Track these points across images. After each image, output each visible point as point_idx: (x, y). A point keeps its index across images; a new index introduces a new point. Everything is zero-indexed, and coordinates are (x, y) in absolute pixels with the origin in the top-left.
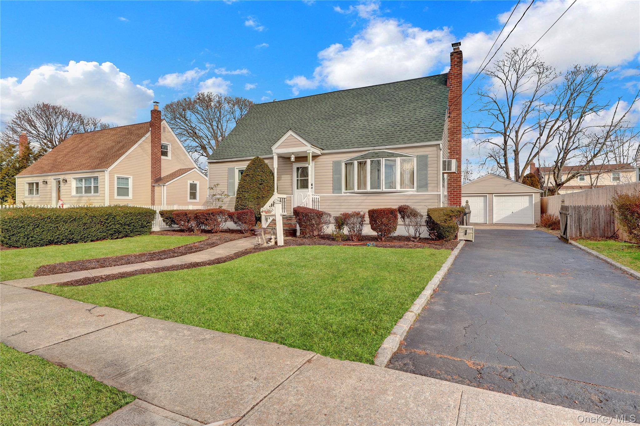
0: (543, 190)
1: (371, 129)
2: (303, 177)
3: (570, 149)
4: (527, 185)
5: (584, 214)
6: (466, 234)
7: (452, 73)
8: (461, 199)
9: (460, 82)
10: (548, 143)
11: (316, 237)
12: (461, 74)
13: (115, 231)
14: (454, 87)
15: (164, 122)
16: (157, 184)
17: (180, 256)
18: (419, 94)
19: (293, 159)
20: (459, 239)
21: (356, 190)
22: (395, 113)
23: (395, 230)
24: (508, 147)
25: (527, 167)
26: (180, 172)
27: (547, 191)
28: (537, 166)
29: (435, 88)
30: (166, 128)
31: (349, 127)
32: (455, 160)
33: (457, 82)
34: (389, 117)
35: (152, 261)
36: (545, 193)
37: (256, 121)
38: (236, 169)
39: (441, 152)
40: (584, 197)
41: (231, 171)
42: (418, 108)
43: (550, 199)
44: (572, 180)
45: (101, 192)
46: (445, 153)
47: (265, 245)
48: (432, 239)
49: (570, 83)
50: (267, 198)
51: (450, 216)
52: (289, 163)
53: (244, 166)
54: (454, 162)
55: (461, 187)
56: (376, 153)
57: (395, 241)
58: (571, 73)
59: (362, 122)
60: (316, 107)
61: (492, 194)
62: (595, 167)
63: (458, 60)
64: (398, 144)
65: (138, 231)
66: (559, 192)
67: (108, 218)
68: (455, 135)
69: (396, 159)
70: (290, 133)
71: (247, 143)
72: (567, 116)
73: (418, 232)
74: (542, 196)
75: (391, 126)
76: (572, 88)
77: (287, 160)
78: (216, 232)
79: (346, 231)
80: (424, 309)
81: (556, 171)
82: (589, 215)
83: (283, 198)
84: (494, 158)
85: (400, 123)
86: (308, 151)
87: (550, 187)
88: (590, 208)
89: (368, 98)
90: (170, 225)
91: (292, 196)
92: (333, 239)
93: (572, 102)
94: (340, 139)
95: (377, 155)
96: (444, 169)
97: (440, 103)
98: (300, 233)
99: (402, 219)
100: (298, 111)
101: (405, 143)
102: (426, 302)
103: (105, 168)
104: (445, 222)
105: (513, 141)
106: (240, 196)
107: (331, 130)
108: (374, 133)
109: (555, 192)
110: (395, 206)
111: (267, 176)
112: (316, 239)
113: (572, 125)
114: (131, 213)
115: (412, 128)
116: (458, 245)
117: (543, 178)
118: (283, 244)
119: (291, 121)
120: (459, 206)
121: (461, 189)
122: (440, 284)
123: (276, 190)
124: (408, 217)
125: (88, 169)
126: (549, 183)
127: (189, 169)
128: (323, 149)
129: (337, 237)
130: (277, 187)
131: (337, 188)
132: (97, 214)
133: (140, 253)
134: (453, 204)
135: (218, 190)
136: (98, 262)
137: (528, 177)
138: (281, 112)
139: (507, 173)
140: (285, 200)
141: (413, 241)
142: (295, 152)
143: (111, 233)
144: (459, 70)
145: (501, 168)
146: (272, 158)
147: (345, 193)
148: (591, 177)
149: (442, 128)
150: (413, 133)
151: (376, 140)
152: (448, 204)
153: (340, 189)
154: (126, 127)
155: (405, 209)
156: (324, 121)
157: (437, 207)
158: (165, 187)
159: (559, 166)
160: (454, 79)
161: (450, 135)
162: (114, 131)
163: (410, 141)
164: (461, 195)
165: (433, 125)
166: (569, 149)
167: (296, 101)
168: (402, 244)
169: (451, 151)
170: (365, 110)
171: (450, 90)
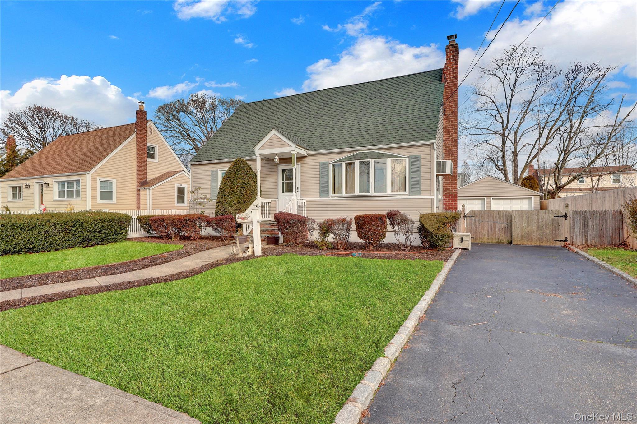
0: (542, 193)
1: (360, 128)
2: (289, 180)
3: (572, 150)
4: (526, 188)
5: (590, 220)
6: (462, 242)
7: (447, 68)
8: (457, 204)
9: (456, 77)
10: (547, 144)
11: (300, 245)
12: (457, 68)
13: (83, 239)
14: (450, 83)
15: (150, 122)
16: (142, 188)
17: (141, 269)
18: (412, 91)
19: (276, 160)
20: (454, 247)
21: (344, 193)
22: (387, 110)
23: (384, 238)
24: (507, 148)
25: (526, 169)
26: (168, 175)
27: (547, 194)
28: (536, 167)
29: (429, 85)
30: (153, 129)
31: (337, 126)
32: (450, 160)
33: (452, 78)
34: (380, 115)
35: (105, 275)
36: (545, 196)
37: (242, 121)
38: (219, 171)
39: (435, 152)
40: (588, 202)
41: (214, 173)
42: (411, 105)
43: (550, 202)
44: (573, 182)
45: (83, 196)
46: (440, 154)
47: (241, 255)
48: (425, 248)
49: (570, 82)
50: (249, 203)
51: (444, 223)
52: (274, 164)
53: (225, 168)
54: (449, 163)
55: (457, 191)
56: (366, 154)
57: (384, 250)
58: (571, 71)
59: (352, 121)
60: (304, 106)
61: (490, 198)
62: (597, 169)
63: (454, 54)
64: (389, 143)
65: (110, 239)
66: (559, 195)
67: (74, 225)
68: (451, 135)
69: (386, 160)
70: (274, 132)
71: (231, 144)
72: (568, 116)
73: (409, 240)
74: (541, 199)
75: (382, 125)
76: (573, 86)
77: (272, 162)
78: (195, 240)
79: (331, 238)
80: (403, 350)
81: (557, 173)
82: (596, 221)
83: (267, 203)
84: (492, 160)
85: (391, 122)
86: (292, 152)
87: (550, 190)
88: (597, 213)
89: (359, 95)
90: (149, 232)
91: (277, 200)
92: (318, 248)
93: (573, 101)
94: (327, 139)
95: (366, 156)
96: (438, 171)
97: (434, 100)
98: (283, 241)
99: (392, 226)
100: (286, 110)
101: (396, 143)
102: (407, 338)
103: (87, 171)
104: (438, 229)
105: (512, 143)
106: (220, 201)
107: (318, 129)
108: (364, 133)
109: (555, 195)
110: (384, 212)
111: (249, 179)
112: (299, 248)
113: (573, 125)
114: (101, 219)
115: (404, 126)
116: (453, 254)
117: (542, 180)
118: (260, 254)
119: (278, 121)
120: (456, 210)
121: (457, 193)
122: (428, 308)
123: (259, 194)
124: (398, 223)
125: (71, 172)
126: (549, 186)
127: (176, 172)
128: (309, 150)
129: (322, 245)
130: (261, 191)
131: (324, 192)
132: (61, 220)
133: (95, 266)
134: (449, 208)
135: (199, 194)
136: (40, 278)
137: (527, 180)
138: (269, 111)
139: (506, 175)
140: (270, 205)
141: (404, 250)
142: (278, 153)
143: (79, 241)
144: (455, 64)
145: (500, 170)
146: (255, 160)
147: (332, 197)
148: (592, 179)
149: (436, 127)
150: (405, 132)
151: (365, 139)
152: (443, 208)
153: (328, 192)
154: (112, 128)
155: (394, 215)
156: (312, 120)
157: (430, 212)
158: (151, 191)
159: (560, 168)
160: (450, 74)
161: (445, 134)
162: (100, 133)
163: (402, 140)
164: (457, 199)
165: (426, 123)
166: (570, 151)
167: (285, 100)
168: (391, 253)
169: (446, 151)
170: (355, 108)
171: (445, 86)
